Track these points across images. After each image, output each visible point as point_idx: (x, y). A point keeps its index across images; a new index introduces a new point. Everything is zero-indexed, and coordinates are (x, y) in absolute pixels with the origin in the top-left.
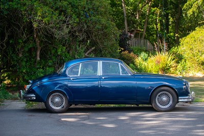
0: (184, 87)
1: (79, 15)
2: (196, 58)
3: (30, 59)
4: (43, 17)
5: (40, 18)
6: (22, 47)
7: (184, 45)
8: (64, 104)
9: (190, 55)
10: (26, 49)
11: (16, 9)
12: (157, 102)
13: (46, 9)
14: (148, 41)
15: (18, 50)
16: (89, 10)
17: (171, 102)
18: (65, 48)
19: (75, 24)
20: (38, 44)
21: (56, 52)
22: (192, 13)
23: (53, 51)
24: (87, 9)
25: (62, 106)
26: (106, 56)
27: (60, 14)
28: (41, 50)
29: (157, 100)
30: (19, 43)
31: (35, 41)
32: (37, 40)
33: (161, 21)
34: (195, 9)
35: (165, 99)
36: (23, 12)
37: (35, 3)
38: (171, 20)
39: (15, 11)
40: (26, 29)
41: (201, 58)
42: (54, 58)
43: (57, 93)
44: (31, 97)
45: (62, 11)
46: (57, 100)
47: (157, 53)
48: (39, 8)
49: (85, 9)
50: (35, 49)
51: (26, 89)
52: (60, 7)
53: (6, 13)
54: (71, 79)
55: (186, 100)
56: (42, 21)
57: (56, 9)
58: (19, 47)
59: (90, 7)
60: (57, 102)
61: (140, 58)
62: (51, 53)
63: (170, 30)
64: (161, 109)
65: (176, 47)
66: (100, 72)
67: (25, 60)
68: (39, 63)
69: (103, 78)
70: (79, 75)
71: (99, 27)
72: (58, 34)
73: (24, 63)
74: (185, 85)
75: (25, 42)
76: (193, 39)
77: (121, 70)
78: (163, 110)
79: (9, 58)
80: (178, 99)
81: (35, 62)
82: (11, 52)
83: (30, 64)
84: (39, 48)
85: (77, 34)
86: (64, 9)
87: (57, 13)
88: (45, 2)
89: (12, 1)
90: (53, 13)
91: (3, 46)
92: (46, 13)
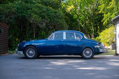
1: (50, 19)
3: (31, 37)
6: (28, 32)
11: (25, 16)
13: (36, 15)
16: (55, 17)
18: (45, 32)
19: (49, 22)
22: (105, 23)
23: (40, 34)
30: (27, 30)
32: (34, 29)
45: (43, 17)
48: (33, 15)
49: (53, 16)
50: (33, 33)
53: (20, 18)
57: (41, 16)
67: (29, 37)
71: (59, 24)
75: (29, 30)
84: (35, 33)
85: (50, 27)
86: (44, 16)
87: (41, 18)
88: (36, 13)
89: (23, 13)
90: (39, 18)
91: (20, 32)
92: (36, 17)
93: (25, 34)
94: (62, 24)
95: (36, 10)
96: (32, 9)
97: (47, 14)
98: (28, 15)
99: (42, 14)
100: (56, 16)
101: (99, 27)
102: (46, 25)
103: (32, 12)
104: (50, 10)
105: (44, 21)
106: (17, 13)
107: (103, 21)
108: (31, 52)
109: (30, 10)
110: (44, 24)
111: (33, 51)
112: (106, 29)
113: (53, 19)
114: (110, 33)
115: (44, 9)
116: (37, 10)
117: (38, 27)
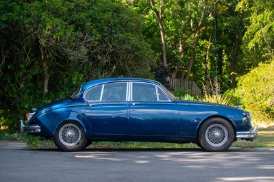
0: (244, 119)
1: (101, 31)
2: (258, 103)
3: (35, 90)
4: (53, 32)
5: (49, 33)
6: (25, 75)
7: (243, 87)
8: (79, 139)
9: (251, 100)
10: (30, 77)
11: (17, 22)
12: (207, 138)
13: (57, 21)
14: (194, 83)
15: (19, 79)
16: (115, 24)
17: (226, 139)
18: (82, 75)
19: (97, 43)
20: (46, 70)
21: (71, 81)
22: (254, 45)
23: (66, 80)
24: (112, 23)
25: (77, 142)
27: (76, 30)
28: (50, 79)
29: (206, 136)
30: (20, 69)
31: (42, 67)
32: (45, 64)
33: (211, 58)
34: (258, 40)
35: (217, 134)
36: (27, 26)
37: (43, 14)
38: (225, 57)
39: (16, 24)
40: (30, 50)
41: (265, 103)
42: (66, 89)
43: (70, 125)
44: (34, 129)
45: (79, 26)
46: (70, 133)
47: (206, 96)
48: (49, 20)
49: (109, 23)
50: (41, 77)
51: (29, 119)
52: (76, 21)
54: (90, 105)
55: (246, 136)
56: (52, 37)
57: (72, 23)
58: (21, 74)
59: (117, 21)
60: (70, 136)
62: (63, 84)
63: (223, 71)
64: (213, 148)
65: (232, 91)
66: (129, 97)
67: (28, 91)
68: (47, 96)
69: (134, 104)
70: (101, 100)
71: (129, 48)
72: (73, 56)
73: (26, 96)
74: (246, 116)
75: (28, 68)
76: (255, 78)
77: (158, 94)
78: (215, 149)
79: (6, 90)
80: (235, 135)
81: (41, 95)
82: (9, 81)
83: (35, 97)
84: (47, 76)
86: (81, 23)
87: (72, 27)
88: (56, 13)
89: (12, 12)
90: (67, 28)
92: (57, 26)
94: (138, 49)
97: (91, 17)
98: (31, 20)
100: (120, 24)
102: (89, 54)
113: (111, 33)
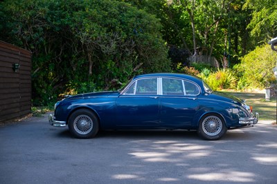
1: (127, 32)
3: (83, 73)
4: (90, 34)
5: (88, 34)
6: (75, 62)
11: (67, 25)
13: (94, 25)
14: (214, 58)
16: (137, 26)
18: (114, 63)
19: (123, 40)
20: (90, 58)
21: (106, 67)
24: (135, 26)
26: (156, 72)
27: (108, 31)
28: (93, 65)
30: (72, 58)
31: (87, 57)
32: (89, 55)
34: (258, 29)
37: (84, 20)
45: (111, 28)
47: (219, 69)
49: (133, 26)
50: (87, 64)
52: (109, 24)
53: (57, 29)
56: (90, 37)
57: (106, 26)
59: (139, 24)
61: (202, 74)
67: (78, 73)
68: (91, 77)
75: (78, 57)
81: (87, 76)
83: (83, 77)
84: (91, 63)
85: (127, 50)
86: (113, 26)
87: (105, 29)
88: (94, 19)
89: (64, 18)
90: (101, 30)
91: (58, 60)
92: (93, 29)
93: (69, 66)
94: (154, 44)
95: (94, 12)
96: (84, 10)
97: (120, 20)
98: (76, 24)
99: (108, 21)
100: (141, 26)
101: (240, 39)
102: (117, 47)
103: (86, 16)
104: (126, 10)
105: (113, 38)
106: (49, 19)
107: (250, 26)
108: (84, 123)
109: (80, 12)
110: (113, 45)
111: (88, 120)
112: (257, 48)
113: (135, 33)
114: (267, 59)
115: (114, 10)
116: (96, 12)
117: (98, 51)
